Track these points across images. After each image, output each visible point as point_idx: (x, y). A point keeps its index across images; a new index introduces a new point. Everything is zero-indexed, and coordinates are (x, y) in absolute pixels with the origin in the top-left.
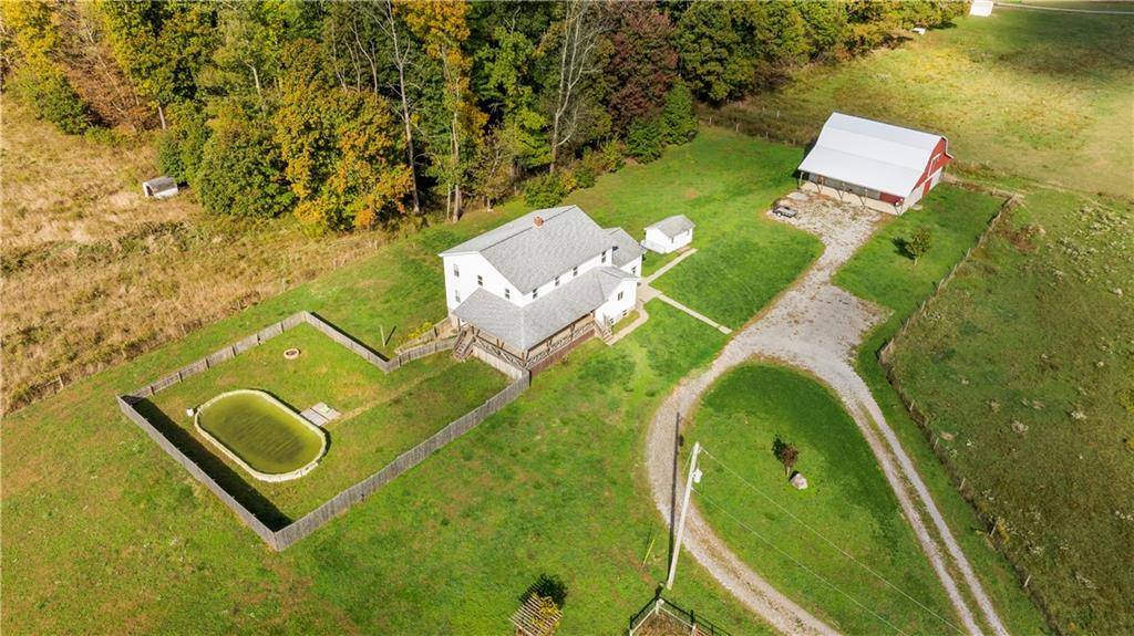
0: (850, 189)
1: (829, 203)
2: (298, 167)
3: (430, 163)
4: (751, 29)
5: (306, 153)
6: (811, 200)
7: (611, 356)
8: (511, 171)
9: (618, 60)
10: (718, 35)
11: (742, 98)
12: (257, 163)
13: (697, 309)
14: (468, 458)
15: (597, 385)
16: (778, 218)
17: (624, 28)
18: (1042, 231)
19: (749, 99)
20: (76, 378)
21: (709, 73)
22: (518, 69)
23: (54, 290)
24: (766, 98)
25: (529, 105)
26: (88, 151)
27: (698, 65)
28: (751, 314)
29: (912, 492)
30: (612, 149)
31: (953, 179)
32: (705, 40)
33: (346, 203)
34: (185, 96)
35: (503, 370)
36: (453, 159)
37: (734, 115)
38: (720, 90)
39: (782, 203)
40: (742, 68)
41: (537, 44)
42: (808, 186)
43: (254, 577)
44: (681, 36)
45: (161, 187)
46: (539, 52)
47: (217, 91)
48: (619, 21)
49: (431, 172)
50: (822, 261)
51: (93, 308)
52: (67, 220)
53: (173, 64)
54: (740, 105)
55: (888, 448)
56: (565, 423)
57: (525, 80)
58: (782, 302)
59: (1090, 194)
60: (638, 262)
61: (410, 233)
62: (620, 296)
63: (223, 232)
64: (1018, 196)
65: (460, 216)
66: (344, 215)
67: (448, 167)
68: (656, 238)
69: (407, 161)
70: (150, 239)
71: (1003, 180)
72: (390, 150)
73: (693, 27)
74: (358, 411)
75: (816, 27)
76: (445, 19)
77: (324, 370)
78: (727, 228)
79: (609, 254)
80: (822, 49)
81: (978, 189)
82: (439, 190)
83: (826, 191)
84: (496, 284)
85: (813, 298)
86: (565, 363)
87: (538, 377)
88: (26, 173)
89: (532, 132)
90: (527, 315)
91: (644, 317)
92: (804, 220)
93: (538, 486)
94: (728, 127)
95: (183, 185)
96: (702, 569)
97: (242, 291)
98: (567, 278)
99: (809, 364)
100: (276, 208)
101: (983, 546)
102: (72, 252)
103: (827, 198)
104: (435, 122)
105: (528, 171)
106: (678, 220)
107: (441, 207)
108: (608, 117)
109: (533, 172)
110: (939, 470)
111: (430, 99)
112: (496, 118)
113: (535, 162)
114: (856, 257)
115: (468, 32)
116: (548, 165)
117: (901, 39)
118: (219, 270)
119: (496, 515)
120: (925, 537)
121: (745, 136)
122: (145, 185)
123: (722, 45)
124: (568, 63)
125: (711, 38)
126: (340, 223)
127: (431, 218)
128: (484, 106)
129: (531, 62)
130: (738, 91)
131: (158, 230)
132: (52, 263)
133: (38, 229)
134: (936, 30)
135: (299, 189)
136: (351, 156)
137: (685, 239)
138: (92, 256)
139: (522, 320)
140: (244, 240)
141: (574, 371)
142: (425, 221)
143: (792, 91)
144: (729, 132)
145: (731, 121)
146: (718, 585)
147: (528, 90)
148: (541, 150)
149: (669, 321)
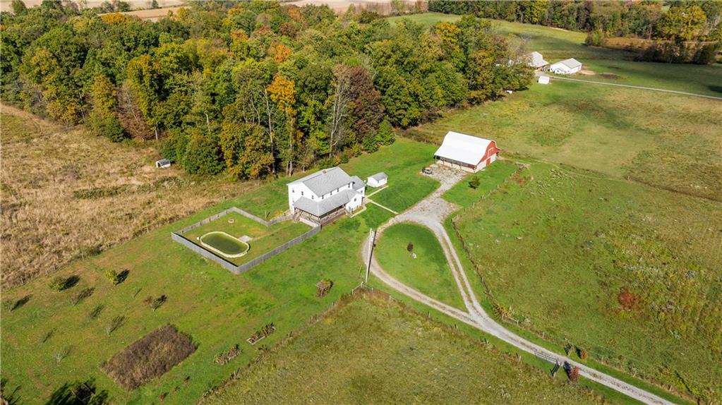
0: (456, 163)
1: (447, 169)
2: (228, 153)
3: (279, 153)
4: (417, 96)
5: (232, 148)
6: (439, 167)
7: (351, 221)
8: (313, 156)
9: (357, 110)
10: (403, 99)
11: (417, 125)
12: (210, 152)
13: (386, 206)
14: (300, 250)
15: (345, 230)
16: (424, 174)
17: (361, 97)
18: (532, 178)
19: (420, 125)
20: (152, 229)
21: (400, 115)
22: (316, 114)
23: (132, 201)
24: (428, 125)
25: (320, 129)
26: (124, 150)
27: (394, 111)
28: (407, 208)
29: (453, 260)
30: (355, 148)
31: (501, 158)
32: (398, 101)
33: (246, 168)
34: (178, 125)
35: (311, 225)
36: (289, 151)
37: (413, 132)
38: (405, 122)
39: (427, 169)
40: (414, 112)
41: (323, 105)
42: (440, 162)
43: (231, 281)
44: (387, 99)
45: (164, 164)
46: (325, 108)
47: (192, 124)
48: (358, 94)
49: (280, 156)
50: (439, 190)
51: (150, 207)
52: (128, 177)
53: (175, 113)
54: (415, 128)
55: (448, 248)
56: (334, 241)
57: (318, 119)
58: (420, 204)
59: (557, 164)
60: (363, 189)
61: (271, 181)
62: (355, 200)
63: (195, 180)
64: (527, 165)
65: (292, 174)
66: (246, 173)
67: (287, 153)
68: (372, 181)
69: (270, 151)
70: (166, 183)
71: (523, 159)
72: (264, 147)
73: (392, 95)
74: (259, 238)
75: (452, 93)
76: (285, 96)
77: (244, 226)
78: (402, 178)
79: (351, 184)
80: (456, 102)
81: (511, 162)
82: (283, 164)
83: (446, 163)
84: (309, 194)
85: (432, 203)
86: (334, 223)
87: (324, 228)
88: (102, 159)
89: (321, 140)
90: (320, 205)
91: (365, 208)
92: (435, 175)
93: (324, 258)
94: (409, 138)
95: (173, 163)
96: (378, 278)
97: (208, 201)
98: (335, 192)
99: (426, 224)
100: (216, 171)
101: (473, 273)
102: (135, 188)
103: (446, 167)
104: (282, 136)
105: (320, 156)
106: (382, 174)
107: (283, 171)
108: (354, 134)
109: (322, 156)
110: (465, 253)
111: (280, 127)
112: (307, 134)
113: (323, 153)
114: (453, 188)
115: (295, 101)
116: (328, 154)
117: (500, 96)
118: (196, 194)
119: (310, 265)
120: (454, 270)
121: (416, 142)
122: (157, 163)
123: (405, 103)
124: (336, 111)
125: (400, 100)
126: (243, 176)
127: (279, 175)
128: (302, 129)
129: (321, 112)
130: (414, 122)
131: (169, 179)
132: (128, 192)
133: (117, 180)
134: (518, 92)
135: (228, 163)
136: (249, 149)
137: (383, 182)
138: (143, 189)
139: (318, 206)
140: (204, 183)
141: (337, 226)
142: (277, 177)
143: (441, 121)
144: (409, 140)
145: (410, 135)
146: (382, 281)
147: (319, 123)
148: (325, 148)
149: (374, 210)
